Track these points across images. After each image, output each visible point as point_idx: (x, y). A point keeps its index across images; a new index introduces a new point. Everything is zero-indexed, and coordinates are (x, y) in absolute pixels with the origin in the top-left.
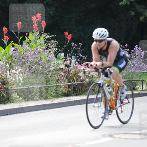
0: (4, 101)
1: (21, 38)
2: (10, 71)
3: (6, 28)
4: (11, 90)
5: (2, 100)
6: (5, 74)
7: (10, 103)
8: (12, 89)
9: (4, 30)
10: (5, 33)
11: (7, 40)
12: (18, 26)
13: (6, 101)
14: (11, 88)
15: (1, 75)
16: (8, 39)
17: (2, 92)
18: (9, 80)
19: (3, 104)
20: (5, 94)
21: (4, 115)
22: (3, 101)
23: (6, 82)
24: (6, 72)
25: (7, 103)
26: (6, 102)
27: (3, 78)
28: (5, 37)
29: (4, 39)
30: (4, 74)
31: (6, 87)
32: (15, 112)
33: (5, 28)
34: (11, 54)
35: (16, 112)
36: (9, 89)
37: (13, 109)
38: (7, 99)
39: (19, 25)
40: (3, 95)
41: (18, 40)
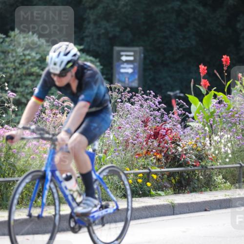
0: (201, 188)
1: (229, 83)
2: (210, 138)
3: (205, 66)
4: (213, 169)
5: (196, 186)
6: (203, 143)
7: (211, 191)
8: (213, 167)
9: (201, 70)
10: (202, 75)
11: (207, 87)
12: (224, 63)
13: (203, 187)
14: (212, 165)
15: (196, 145)
16: (208, 84)
17: (197, 172)
18: (209, 152)
19: (199, 192)
20: (202, 176)
21: (201, 211)
22: (198, 187)
23: (204, 155)
24: (205, 139)
25: (205, 191)
26: (203, 189)
27: (199, 149)
28: (203, 81)
29: (200, 85)
30: (201, 143)
31: (203, 164)
32: (218, 206)
33: (203, 67)
34: (213, 110)
35: (220, 206)
36: (209, 167)
37: (215, 200)
38: (205, 183)
39: (226, 62)
40: (198, 177)
41: (224, 86)
